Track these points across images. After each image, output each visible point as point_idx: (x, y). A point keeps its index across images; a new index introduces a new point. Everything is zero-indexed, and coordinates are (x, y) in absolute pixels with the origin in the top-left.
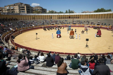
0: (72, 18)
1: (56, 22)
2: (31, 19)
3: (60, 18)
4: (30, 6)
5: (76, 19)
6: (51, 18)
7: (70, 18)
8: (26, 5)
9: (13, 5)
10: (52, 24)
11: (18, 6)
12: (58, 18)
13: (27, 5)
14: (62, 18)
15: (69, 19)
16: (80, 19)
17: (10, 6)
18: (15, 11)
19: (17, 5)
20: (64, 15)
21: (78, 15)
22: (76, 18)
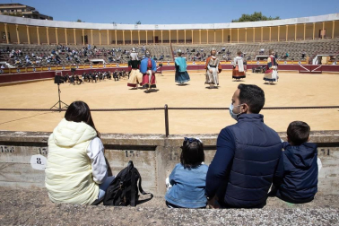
0: (166, 41)
1: (109, 55)
3: (120, 42)
5: (182, 45)
6: (86, 42)
7: (157, 40)
10: (95, 63)
12: (114, 42)
14: (128, 42)
15: (154, 45)
16: (196, 45)
20: (135, 32)
21: (189, 31)
22: (181, 41)
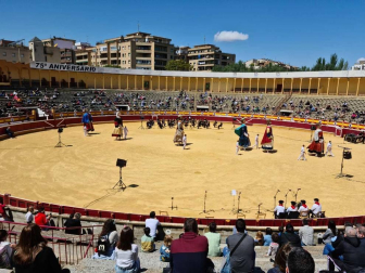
0: (287, 90)
2: (132, 87)
3: (238, 89)
4: (171, 43)
7: (279, 89)
8: (155, 39)
9: (118, 42)
10: (198, 109)
11: (129, 43)
12: (232, 89)
13: (160, 39)
14: (246, 90)
15: (272, 94)
17: (108, 43)
18: (121, 59)
19: (128, 40)
20: (255, 80)
22: (305, 91)
